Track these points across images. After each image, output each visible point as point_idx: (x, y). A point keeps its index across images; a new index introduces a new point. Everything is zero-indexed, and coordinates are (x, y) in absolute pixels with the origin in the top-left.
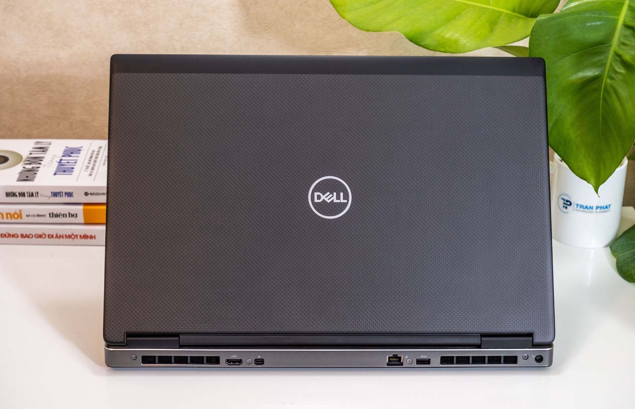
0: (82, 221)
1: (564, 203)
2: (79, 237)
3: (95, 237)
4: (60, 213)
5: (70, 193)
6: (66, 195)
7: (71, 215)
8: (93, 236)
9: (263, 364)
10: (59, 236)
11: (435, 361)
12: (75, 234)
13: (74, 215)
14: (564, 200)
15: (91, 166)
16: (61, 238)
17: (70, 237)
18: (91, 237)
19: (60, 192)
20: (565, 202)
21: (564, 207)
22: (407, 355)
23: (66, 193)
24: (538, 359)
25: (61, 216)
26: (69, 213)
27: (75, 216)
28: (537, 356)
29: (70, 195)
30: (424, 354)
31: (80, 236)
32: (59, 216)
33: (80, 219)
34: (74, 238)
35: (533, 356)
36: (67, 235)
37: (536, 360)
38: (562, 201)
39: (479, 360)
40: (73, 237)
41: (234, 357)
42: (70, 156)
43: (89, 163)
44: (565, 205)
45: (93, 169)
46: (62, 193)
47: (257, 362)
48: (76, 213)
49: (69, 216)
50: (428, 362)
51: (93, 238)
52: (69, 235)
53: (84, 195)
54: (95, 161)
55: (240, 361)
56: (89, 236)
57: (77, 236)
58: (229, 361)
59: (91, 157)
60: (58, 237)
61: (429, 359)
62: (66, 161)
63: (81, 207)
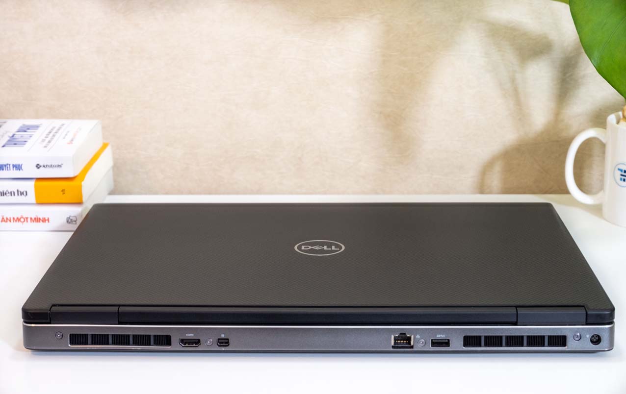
0: (34, 201)
1: (622, 175)
2: (29, 220)
3: (48, 220)
4: (7, 191)
5: (19, 165)
6: (15, 168)
7: (19, 193)
8: (46, 219)
9: (228, 345)
10: (6, 220)
11: (457, 343)
12: (24, 217)
13: (23, 193)
14: (621, 171)
15: (48, 140)
16: (8, 222)
17: (18, 220)
18: (44, 220)
19: (7, 165)
20: (623, 173)
21: (621, 179)
22: (419, 334)
23: (14, 166)
24: (595, 340)
25: (7, 195)
26: (18, 191)
27: (25, 193)
28: (593, 336)
29: (18, 167)
30: (440, 331)
31: (31, 219)
32: (6, 194)
33: (31, 198)
34: (24, 221)
35: (588, 336)
36: (16, 218)
37: (592, 341)
38: (620, 173)
39: (515, 341)
40: (22, 220)
41: (190, 336)
42: (25, 131)
43: (46, 137)
44: (623, 177)
45: (49, 142)
46: (10, 165)
47: (220, 343)
48: (26, 190)
49: (18, 195)
50: (446, 343)
51: (47, 221)
52: (18, 218)
53: (36, 168)
54: (54, 136)
55: (197, 342)
56: (41, 218)
57: (27, 218)
58: (183, 342)
59: (50, 132)
60: (4, 221)
61: (448, 340)
62: (20, 136)
63: (32, 184)
